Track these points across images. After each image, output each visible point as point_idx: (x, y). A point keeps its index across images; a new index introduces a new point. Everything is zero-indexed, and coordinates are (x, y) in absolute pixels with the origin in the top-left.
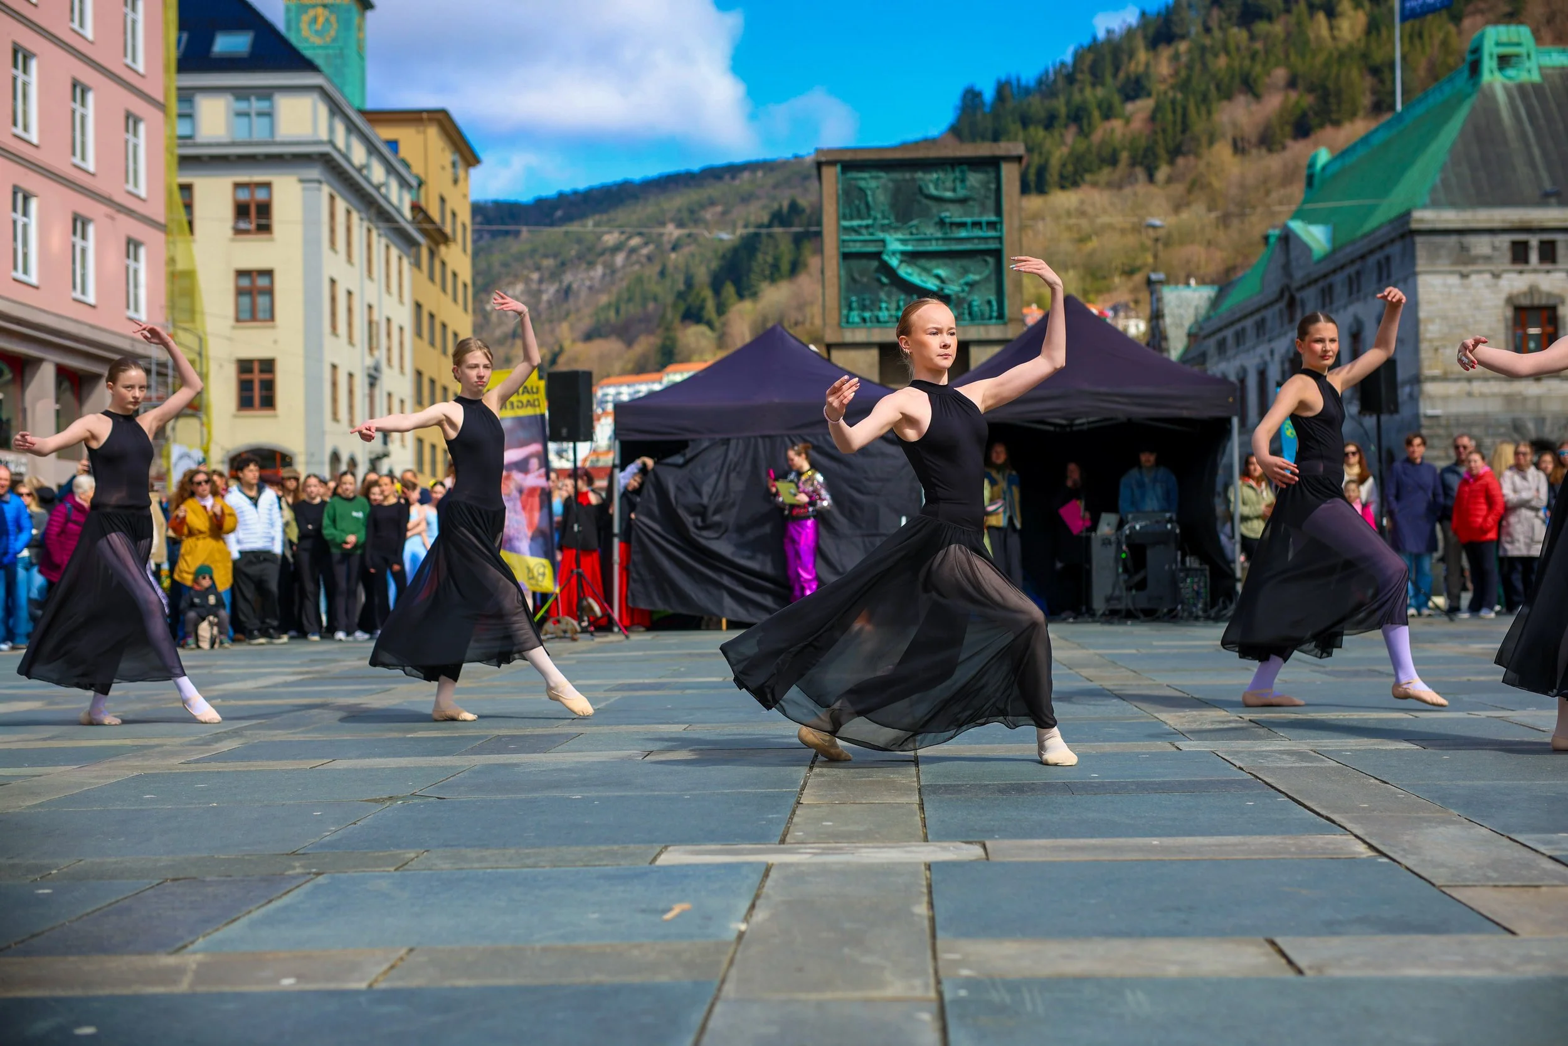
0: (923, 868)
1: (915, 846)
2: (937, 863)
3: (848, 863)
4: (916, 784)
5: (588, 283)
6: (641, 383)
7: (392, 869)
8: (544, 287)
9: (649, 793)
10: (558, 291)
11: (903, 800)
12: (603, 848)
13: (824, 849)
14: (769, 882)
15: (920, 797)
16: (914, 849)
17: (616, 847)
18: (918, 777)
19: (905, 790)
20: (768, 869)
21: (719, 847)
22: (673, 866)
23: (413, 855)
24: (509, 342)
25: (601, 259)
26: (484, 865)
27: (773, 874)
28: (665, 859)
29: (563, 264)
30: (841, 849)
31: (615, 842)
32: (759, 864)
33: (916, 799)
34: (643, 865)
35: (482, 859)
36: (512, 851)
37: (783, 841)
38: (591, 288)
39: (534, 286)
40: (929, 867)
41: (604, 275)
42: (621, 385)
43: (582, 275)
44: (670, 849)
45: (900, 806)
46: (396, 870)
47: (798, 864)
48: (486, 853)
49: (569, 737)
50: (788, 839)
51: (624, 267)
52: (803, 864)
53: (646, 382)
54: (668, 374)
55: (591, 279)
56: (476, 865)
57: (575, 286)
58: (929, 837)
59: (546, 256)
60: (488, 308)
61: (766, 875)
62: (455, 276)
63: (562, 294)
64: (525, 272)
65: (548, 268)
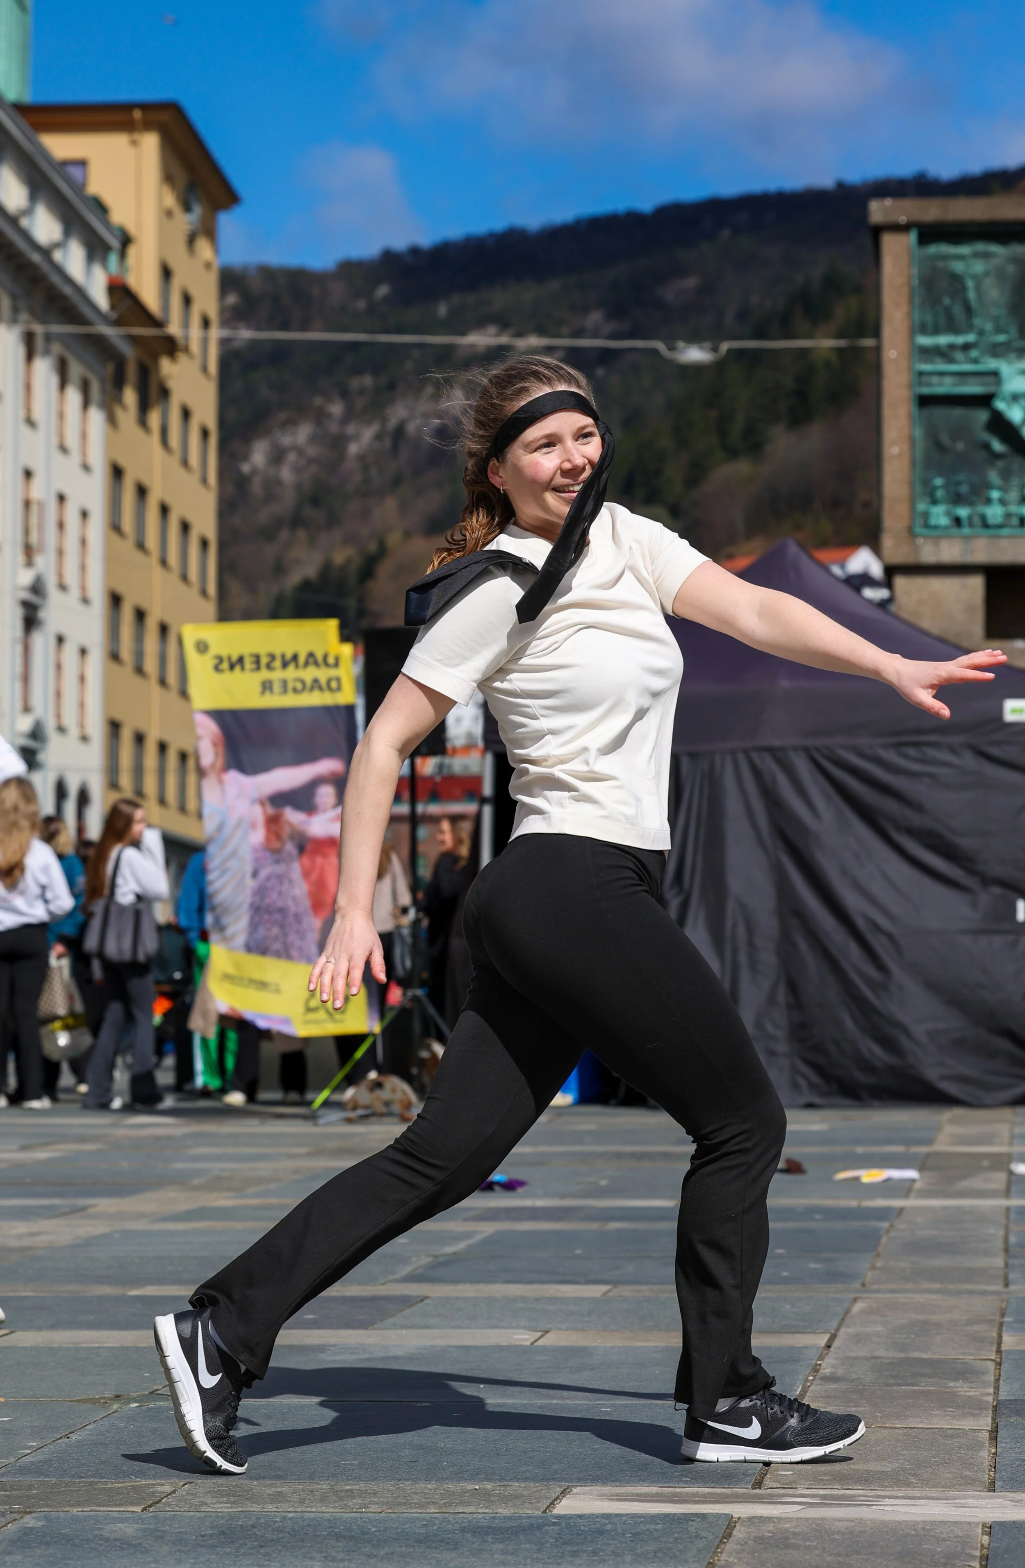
0: (980, 1530)
1: (973, 1497)
2: (1001, 1524)
3: (861, 1521)
4: (990, 1399)
7: (138, 1509)
8: (351, 429)
9: (543, 1401)
11: (967, 1424)
12: (470, 1486)
13: (824, 1497)
14: (730, 1546)
15: (994, 1419)
16: (970, 1501)
17: (489, 1486)
18: (997, 1388)
19: (972, 1407)
20: (731, 1523)
21: (654, 1489)
22: (580, 1516)
23: (168, 1489)
26: (283, 1507)
27: (739, 1533)
28: (567, 1506)
29: (392, 386)
30: (852, 1498)
31: (488, 1479)
32: (718, 1516)
33: (985, 1422)
34: (533, 1511)
35: (278, 1498)
36: (325, 1486)
37: (758, 1484)
39: (333, 428)
40: (990, 1529)
43: (424, 406)
44: (575, 1491)
45: (959, 1433)
46: (144, 1510)
47: (780, 1519)
48: (284, 1488)
49: (407, 1302)
50: (767, 1482)
52: (789, 1520)
56: (270, 1507)
58: (998, 1484)
59: (359, 371)
60: (246, 468)
61: (728, 1535)
62: (186, 414)
63: (388, 443)
64: (318, 401)
65: (362, 391)
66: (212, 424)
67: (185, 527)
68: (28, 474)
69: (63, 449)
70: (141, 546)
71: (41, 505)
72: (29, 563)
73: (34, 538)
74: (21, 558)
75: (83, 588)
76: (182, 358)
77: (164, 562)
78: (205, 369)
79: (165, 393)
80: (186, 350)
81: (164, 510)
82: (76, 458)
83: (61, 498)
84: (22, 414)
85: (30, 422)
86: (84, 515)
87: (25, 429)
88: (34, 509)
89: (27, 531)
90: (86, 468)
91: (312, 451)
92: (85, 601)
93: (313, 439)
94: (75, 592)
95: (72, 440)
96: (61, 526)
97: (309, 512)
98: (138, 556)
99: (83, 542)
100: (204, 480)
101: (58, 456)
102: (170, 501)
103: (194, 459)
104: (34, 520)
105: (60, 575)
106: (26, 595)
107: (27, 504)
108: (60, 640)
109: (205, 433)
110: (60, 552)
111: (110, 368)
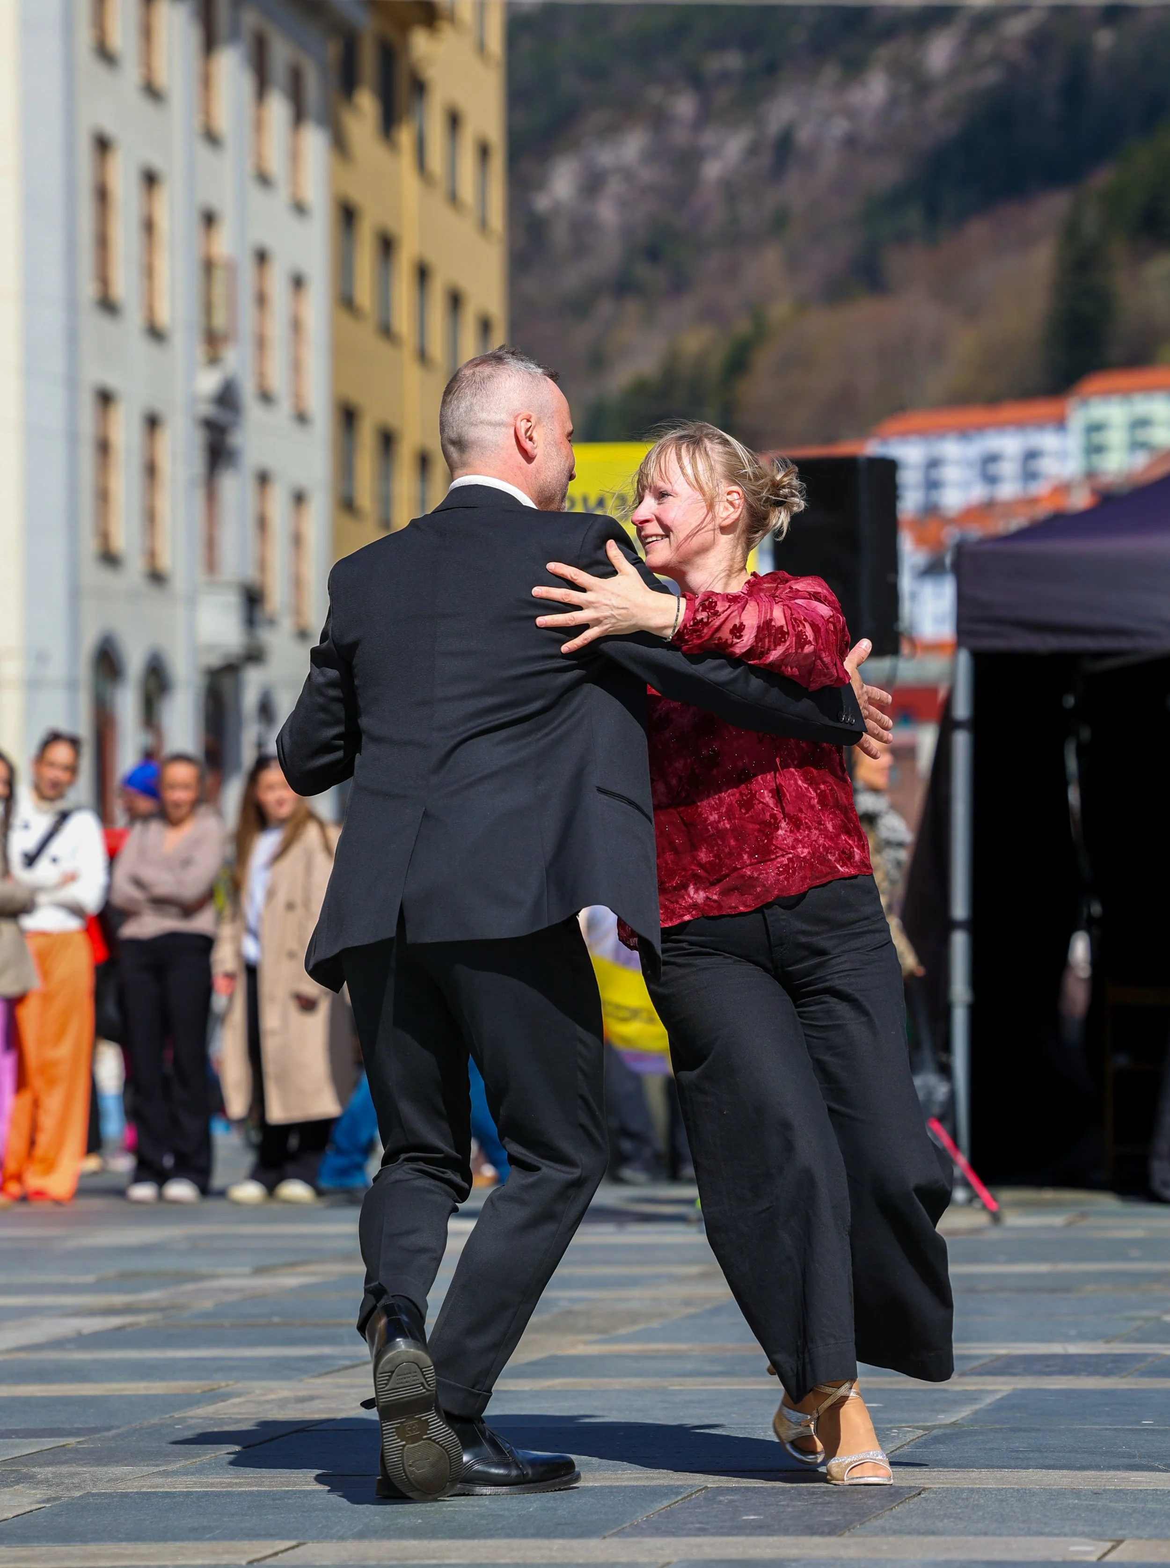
5: (839, 127)
6: (1001, 426)
8: (708, 138)
10: (753, 150)
24: (605, 308)
25: (884, 53)
29: (771, 69)
38: (851, 142)
39: (680, 136)
41: (893, 101)
42: (941, 433)
51: (954, 72)
53: (1021, 425)
54: (1085, 402)
55: (850, 113)
57: (804, 135)
59: (718, 44)
60: (542, 203)
62: (454, 120)
63: (766, 159)
64: (655, 94)
65: (725, 76)
66: (495, 135)
67: (455, 300)
68: (209, 219)
69: (264, 179)
70: (386, 331)
71: (231, 268)
72: (213, 360)
73: (220, 320)
74: (199, 352)
75: (297, 396)
76: (447, 32)
77: (423, 356)
78: (481, 47)
79: (419, 87)
80: (452, 18)
81: (423, 273)
82: (282, 194)
83: (262, 257)
84: (197, 124)
85: (212, 138)
86: (298, 282)
87: (203, 151)
88: (219, 276)
89: (208, 308)
90: (300, 208)
91: (648, 175)
92: (302, 418)
93: (651, 156)
94: (285, 407)
95: (276, 164)
96: (261, 300)
97: (643, 271)
98: (381, 347)
99: (296, 326)
100: (483, 225)
101: (254, 192)
102: (433, 258)
103: (467, 190)
104: (219, 291)
105: (261, 375)
106: (207, 409)
107: (208, 266)
108: (263, 479)
109: (484, 151)
110: (261, 343)
111: (332, 50)
